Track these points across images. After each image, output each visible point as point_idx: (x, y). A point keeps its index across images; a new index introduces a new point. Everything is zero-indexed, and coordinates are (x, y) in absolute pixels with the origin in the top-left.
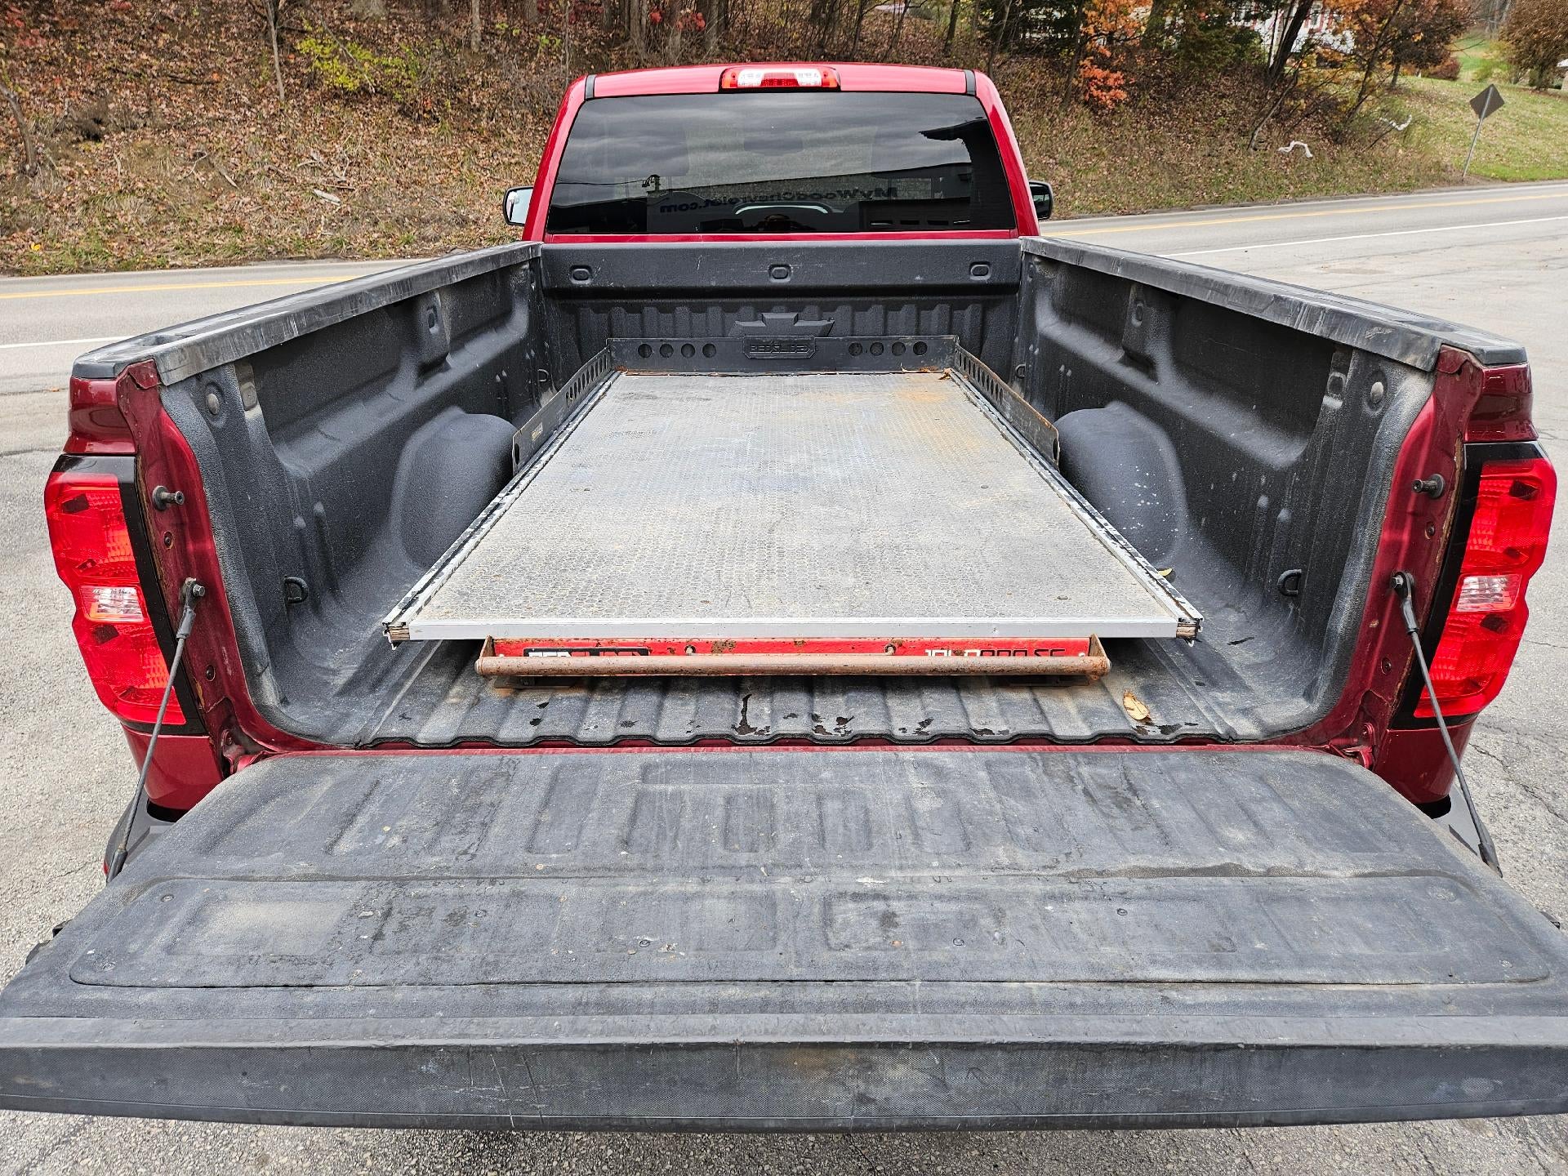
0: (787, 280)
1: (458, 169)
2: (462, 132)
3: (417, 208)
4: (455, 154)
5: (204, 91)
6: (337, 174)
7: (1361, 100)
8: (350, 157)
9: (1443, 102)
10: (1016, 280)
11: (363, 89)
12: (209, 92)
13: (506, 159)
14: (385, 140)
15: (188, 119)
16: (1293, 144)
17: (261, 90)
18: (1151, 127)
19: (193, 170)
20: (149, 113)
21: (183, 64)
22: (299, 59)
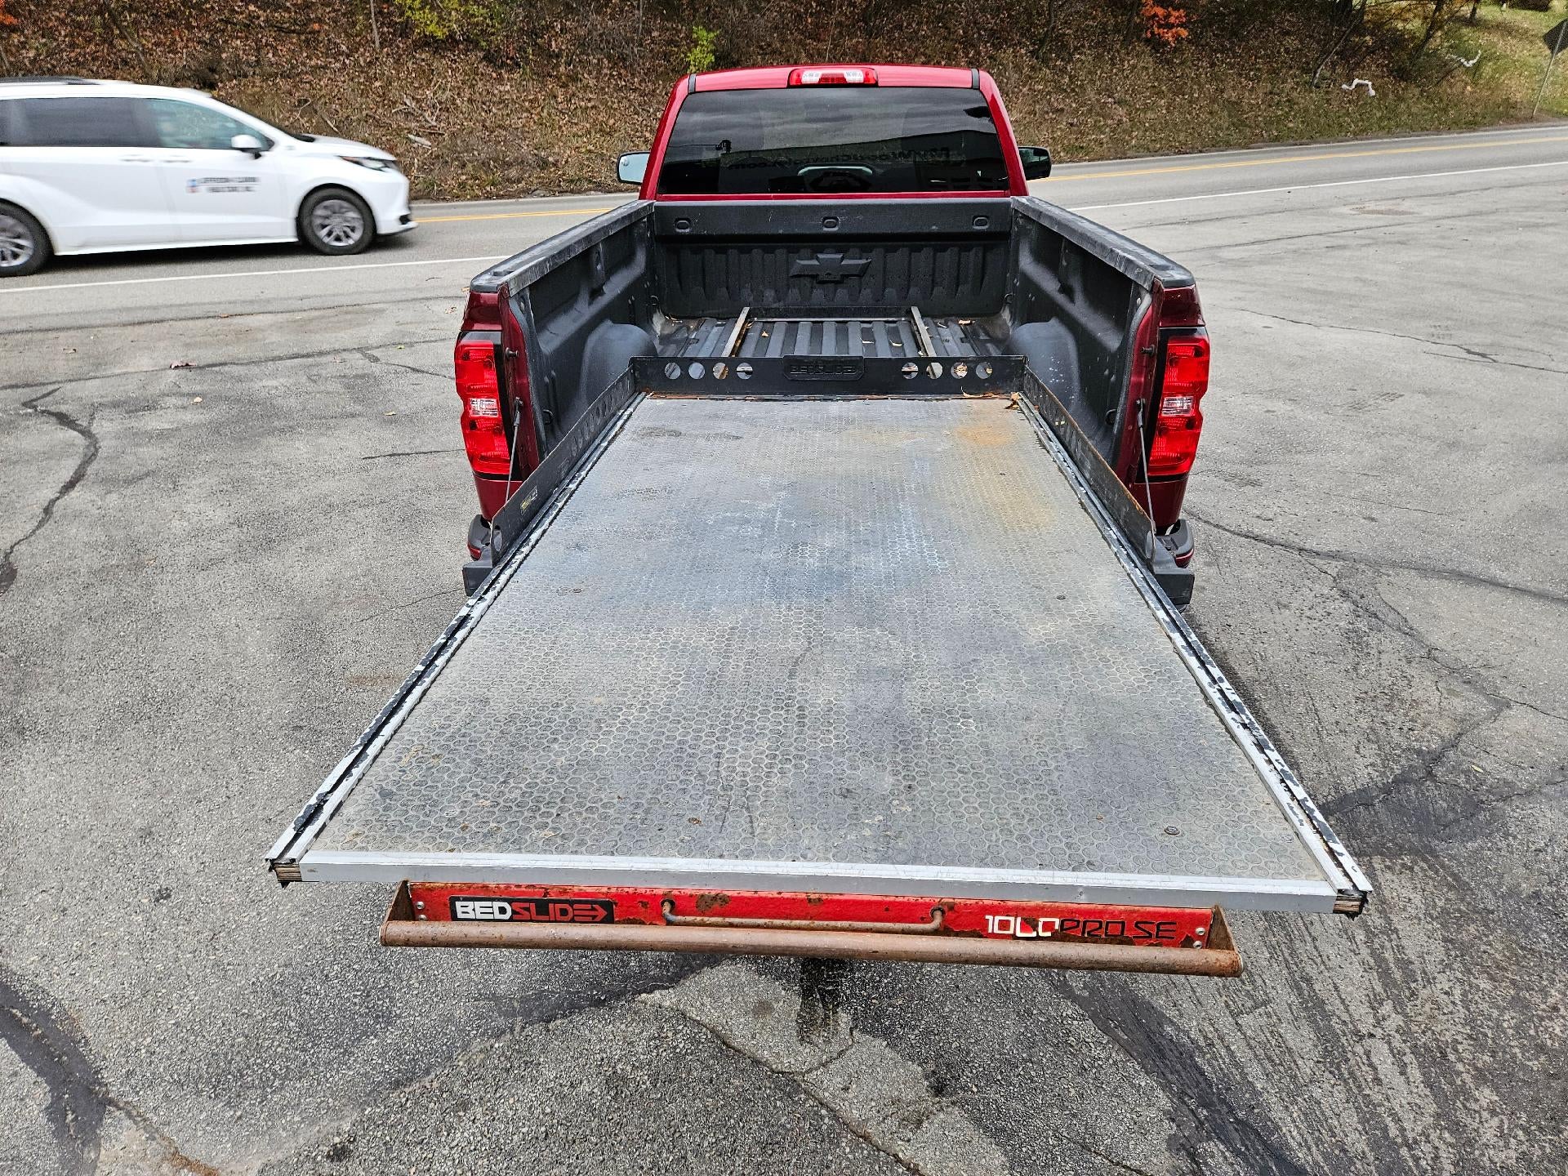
0: (836, 229)
1: (539, 114)
2: (543, 77)
3: (502, 151)
4: (536, 99)
5: (307, 41)
6: (429, 119)
7: (1428, 36)
8: (440, 103)
11: (452, 35)
12: (310, 42)
13: (583, 104)
14: (472, 86)
15: (293, 67)
16: (1356, 81)
17: (358, 39)
18: (1213, 65)
19: (298, 116)
20: (258, 62)
21: (287, 15)
22: (391, 9)
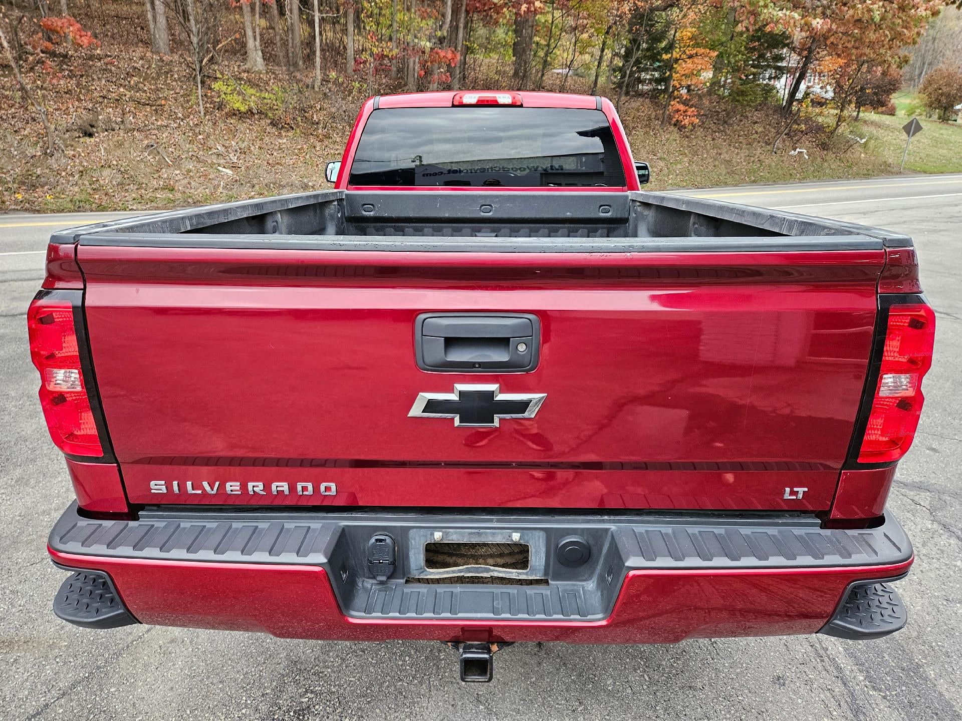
0: (491, 214)
1: (304, 157)
2: (307, 135)
3: (278, 178)
4: (302, 148)
5: (156, 110)
6: (232, 158)
7: (838, 125)
8: (240, 149)
9: (887, 127)
10: (626, 216)
11: (250, 110)
12: (159, 110)
13: (332, 151)
14: (262, 139)
15: (145, 126)
16: (798, 150)
17: (190, 110)
18: (713, 139)
19: (146, 154)
20: (122, 122)
21: (144, 95)
22: (213, 93)
